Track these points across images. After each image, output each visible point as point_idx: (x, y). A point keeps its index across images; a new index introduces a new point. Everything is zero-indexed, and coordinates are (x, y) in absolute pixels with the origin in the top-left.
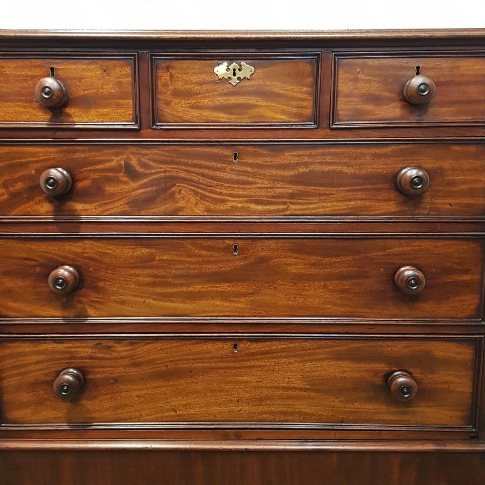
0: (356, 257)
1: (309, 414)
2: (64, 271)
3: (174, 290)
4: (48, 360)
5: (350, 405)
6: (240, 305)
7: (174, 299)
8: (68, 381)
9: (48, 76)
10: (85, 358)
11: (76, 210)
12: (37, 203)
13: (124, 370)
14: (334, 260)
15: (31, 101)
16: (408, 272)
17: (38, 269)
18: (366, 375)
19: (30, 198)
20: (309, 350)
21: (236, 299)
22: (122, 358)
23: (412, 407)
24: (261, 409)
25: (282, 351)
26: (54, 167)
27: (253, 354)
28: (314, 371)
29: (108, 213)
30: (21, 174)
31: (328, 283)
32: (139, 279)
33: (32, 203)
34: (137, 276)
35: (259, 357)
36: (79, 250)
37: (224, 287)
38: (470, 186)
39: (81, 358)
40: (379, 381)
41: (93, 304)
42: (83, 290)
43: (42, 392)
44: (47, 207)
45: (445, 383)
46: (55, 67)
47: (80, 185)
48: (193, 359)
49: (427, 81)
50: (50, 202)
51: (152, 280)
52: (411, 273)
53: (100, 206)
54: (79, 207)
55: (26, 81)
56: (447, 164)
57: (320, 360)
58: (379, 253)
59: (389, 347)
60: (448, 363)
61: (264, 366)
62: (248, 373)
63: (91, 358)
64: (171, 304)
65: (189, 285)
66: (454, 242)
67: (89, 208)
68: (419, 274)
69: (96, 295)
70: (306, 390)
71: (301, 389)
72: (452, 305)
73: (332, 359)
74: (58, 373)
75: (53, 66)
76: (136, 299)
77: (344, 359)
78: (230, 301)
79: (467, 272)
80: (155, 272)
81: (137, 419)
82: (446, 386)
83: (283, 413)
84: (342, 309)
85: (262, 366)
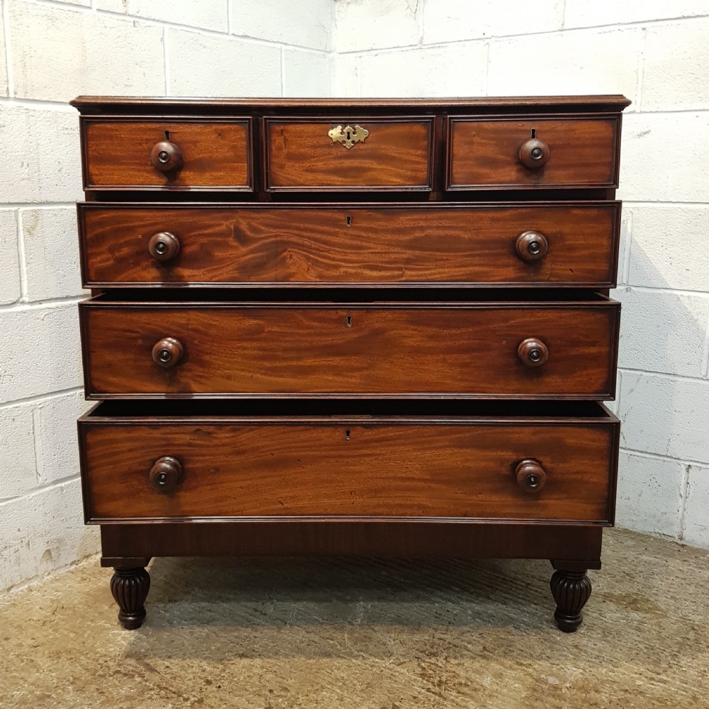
0: (478, 329)
1: (429, 507)
2: (168, 343)
3: (284, 364)
4: (143, 448)
5: (474, 497)
6: (354, 380)
7: (284, 374)
8: (165, 469)
9: (163, 141)
10: (183, 445)
11: (183, 277)
12: (144, 269)
13: (226, 459)
14: (454, 331)
15: (147, 165)
16: (531, 343)
17: (140, 342)
18: (491, 464)
19: (137, 264)
20: (428, 436)
21: (350, 374)
22: (224, 445)
23: (542, 499)
24: (375, 501)
25: (399, 437)
26: (162, 231)
27: (366, 442)
28: (434, 460)
29: (216, 279)
30: (127, 239)
31: (447, 357)
32: (246, 352)
33: (139, 268)
34: (245, 349)
35: (374, 444)
36: (183, 321)
37: (336, 361)
38: (591, 251)
39: (179, 445)
40: (504, 470)
41: (198, 379)
42: (188, 364)
43: (135, 483)
44: (154, 272)
45: (578, 473)
46: (170, 130)
47: (188, 250)
48: (301, 447)
49: (542, 145)
50: (158, 268)
51: (260, 353)
52: (534, 344)
53: (209, 271)
54: (186, 272)
55: (140, 144)
56: (567, 229)
57: (441, 447)
58: (501, 324)
59: (517, 433)
60: (581, 451)
61: (379, 455)
62: (362, 462)
63: (190, 445)
64: (281, 380)
65: (299, 359)
66: (580, 312)
67: (197, 274)
68: (541, 346)
69: (201, 369)
70: (425, 480)
71: (419, 480)
72: (578, 379)
73: (454, 446)
74: (154, 462)
75: (167, 130)
76: (244, 374)
77: (467, 447)
78: (344, 376)
79: (593, 344)
80: (264, 344)
81: (240, 513)
82: (580, 477)
83: (401, 506)
84: (463, 384)
85: (377, 454)
